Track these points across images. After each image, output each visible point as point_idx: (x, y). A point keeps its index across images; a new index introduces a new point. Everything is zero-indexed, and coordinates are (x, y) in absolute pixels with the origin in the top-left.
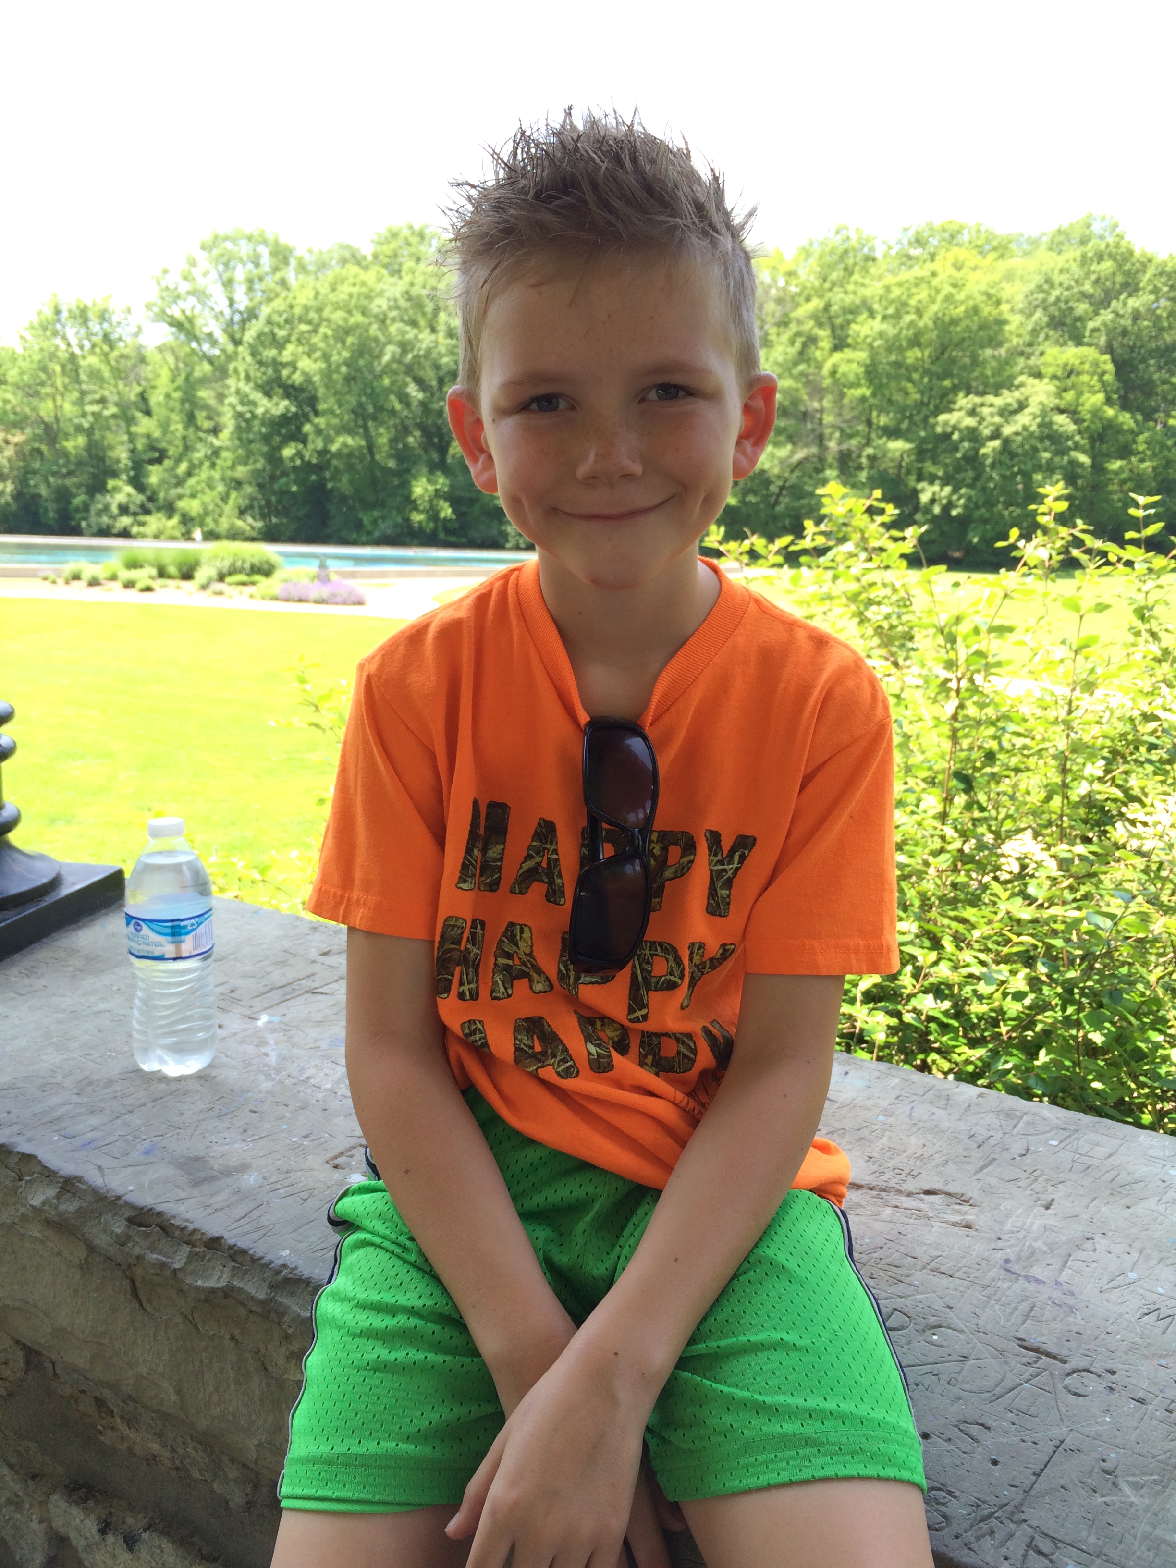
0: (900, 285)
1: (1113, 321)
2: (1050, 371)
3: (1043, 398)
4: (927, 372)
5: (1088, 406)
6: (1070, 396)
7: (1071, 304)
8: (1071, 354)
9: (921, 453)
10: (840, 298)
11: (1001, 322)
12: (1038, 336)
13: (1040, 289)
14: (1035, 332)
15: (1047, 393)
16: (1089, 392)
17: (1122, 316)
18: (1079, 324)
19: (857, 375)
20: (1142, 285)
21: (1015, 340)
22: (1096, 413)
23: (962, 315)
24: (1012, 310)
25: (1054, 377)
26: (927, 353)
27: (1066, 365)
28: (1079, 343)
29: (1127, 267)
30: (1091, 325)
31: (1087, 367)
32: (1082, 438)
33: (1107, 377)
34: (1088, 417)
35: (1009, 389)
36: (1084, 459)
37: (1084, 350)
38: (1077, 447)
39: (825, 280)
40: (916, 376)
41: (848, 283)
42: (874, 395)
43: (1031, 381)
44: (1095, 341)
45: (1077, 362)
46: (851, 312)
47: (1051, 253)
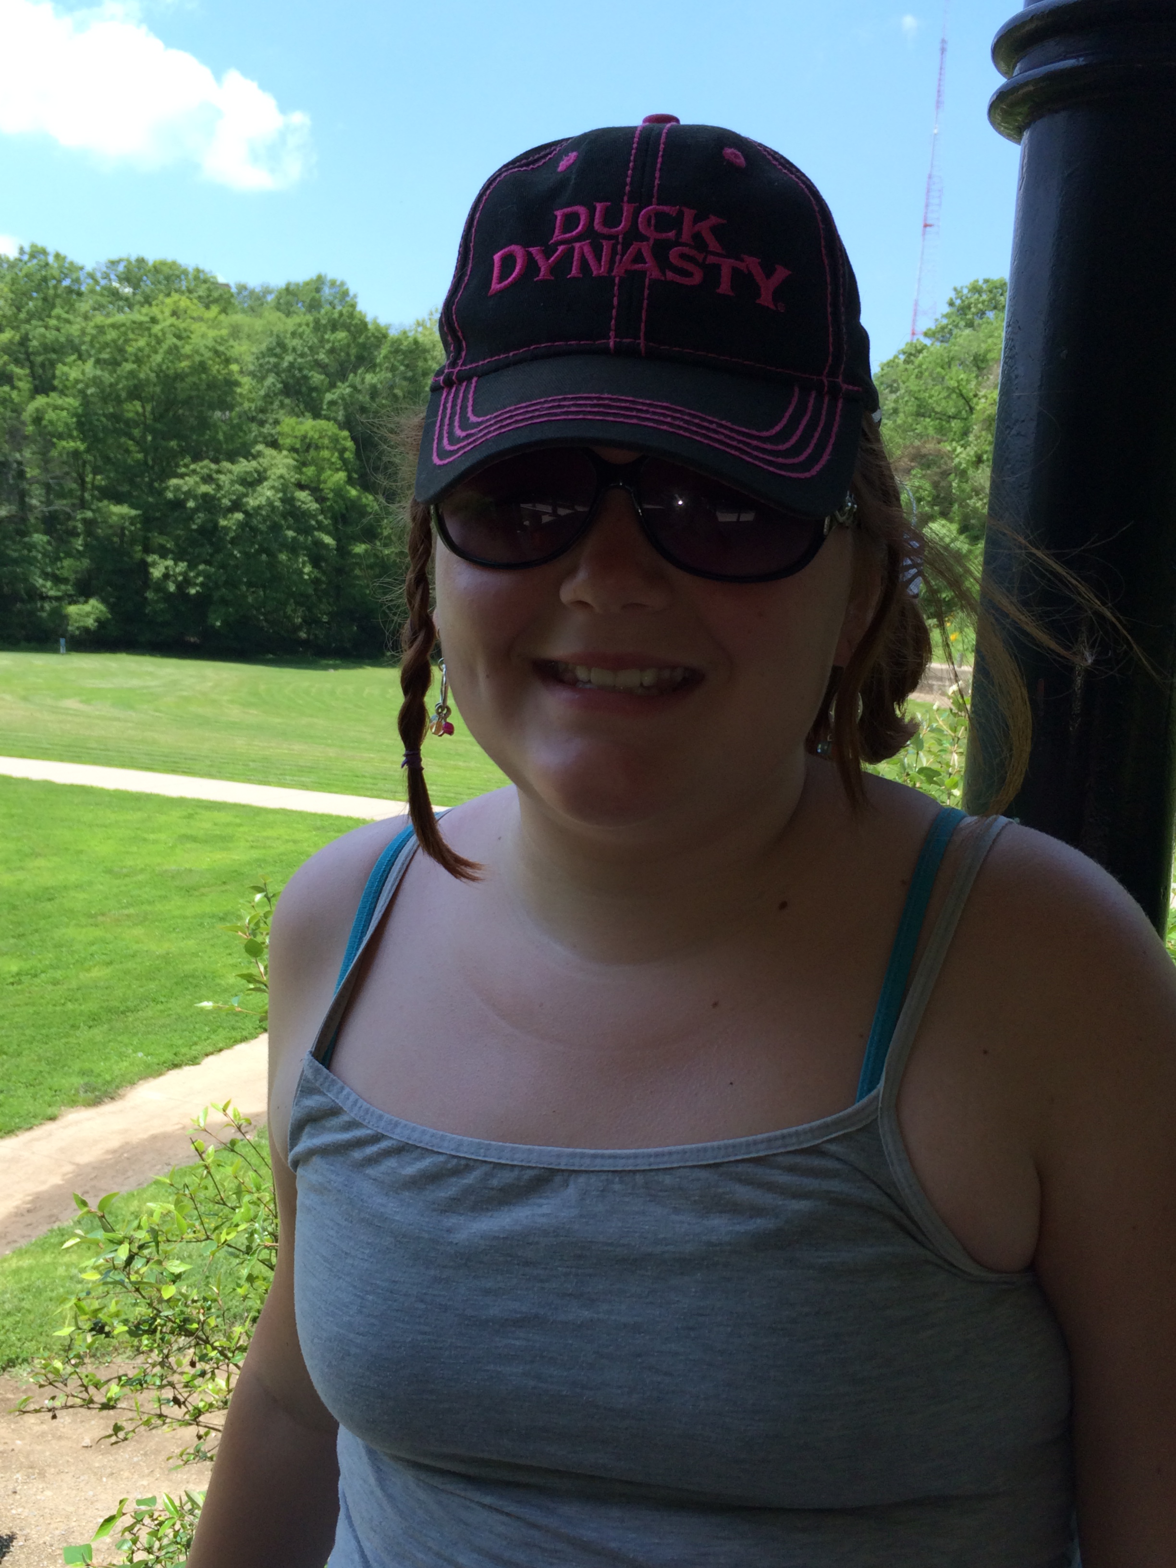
0: (114, 326)
1: (351, 395)
2: (288, 441)
3: (282, 471)
4: (147, 429)
5: (330, 484)
6: (310, 471)
7: (305, 372)
8: (308, 426)
9: (148, 521)
10: (38, 333)
11: (231, 384)
12: (272, 403)
13: (270, 351)
14: (268, 398)
15: (288, 467)
16: (330, 469)
17: (359, 391)
18: (314, 394)
19: (67, 425)
20: (378, 361)
21: (246, 405)
22: (339, 492)
23: (187, 370)
24: (241, 372)
25: (293, 449)
26: (149, 408)
27: (304, 437)
28: (316, 415)
29: (361, 340)
30: (329, 397)
31: (326, 441)
32: (325, 518)
33: (347, 455)
34: (331, 496)
35: (246, 458)
36: (328, 540)
37: (322, 423)
38: (320, 527)
39: (19, 309)
40: (136, 432)
41: (49, 316)
42: (88, 450)
43: (269, 452)
44: (333, 415)
45: (316, 436)
46: (54, 351)
47: (279, 314)
